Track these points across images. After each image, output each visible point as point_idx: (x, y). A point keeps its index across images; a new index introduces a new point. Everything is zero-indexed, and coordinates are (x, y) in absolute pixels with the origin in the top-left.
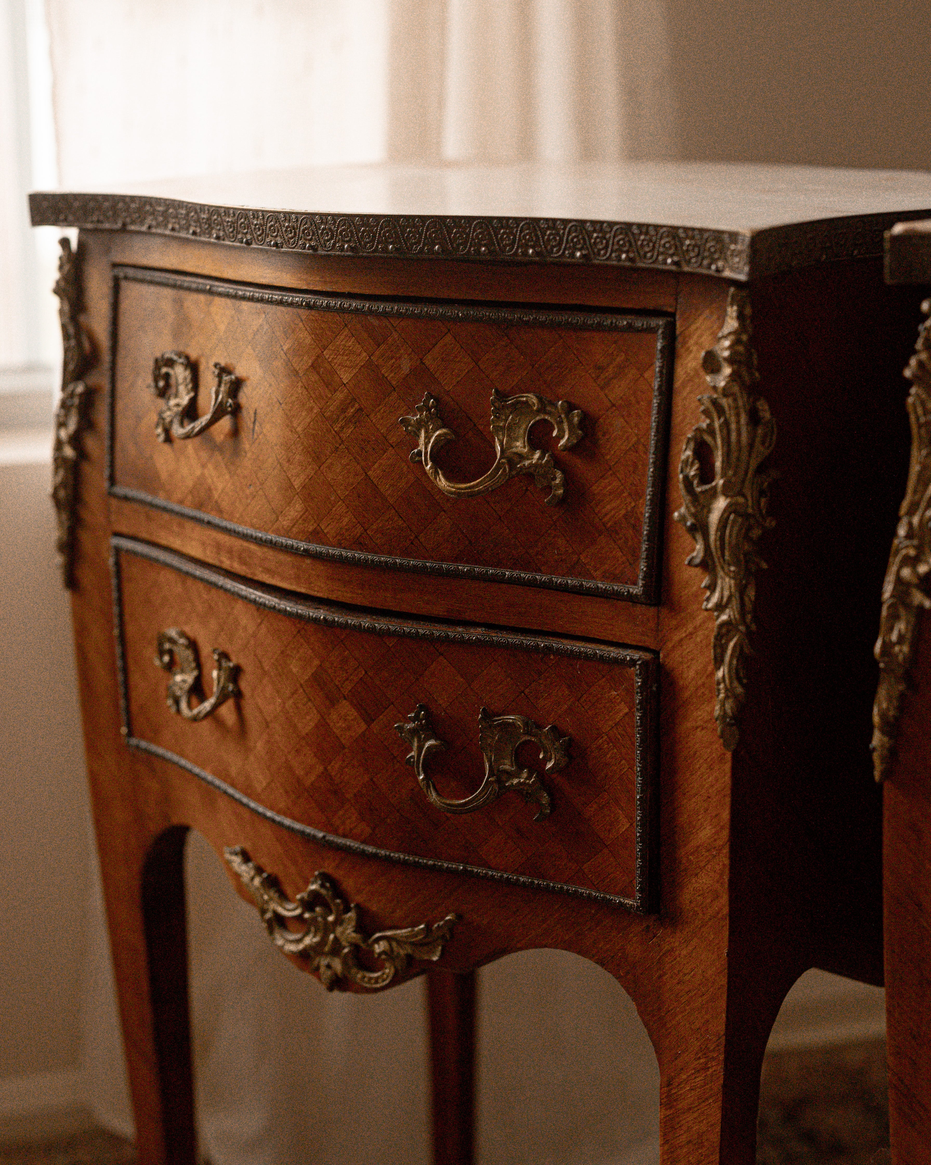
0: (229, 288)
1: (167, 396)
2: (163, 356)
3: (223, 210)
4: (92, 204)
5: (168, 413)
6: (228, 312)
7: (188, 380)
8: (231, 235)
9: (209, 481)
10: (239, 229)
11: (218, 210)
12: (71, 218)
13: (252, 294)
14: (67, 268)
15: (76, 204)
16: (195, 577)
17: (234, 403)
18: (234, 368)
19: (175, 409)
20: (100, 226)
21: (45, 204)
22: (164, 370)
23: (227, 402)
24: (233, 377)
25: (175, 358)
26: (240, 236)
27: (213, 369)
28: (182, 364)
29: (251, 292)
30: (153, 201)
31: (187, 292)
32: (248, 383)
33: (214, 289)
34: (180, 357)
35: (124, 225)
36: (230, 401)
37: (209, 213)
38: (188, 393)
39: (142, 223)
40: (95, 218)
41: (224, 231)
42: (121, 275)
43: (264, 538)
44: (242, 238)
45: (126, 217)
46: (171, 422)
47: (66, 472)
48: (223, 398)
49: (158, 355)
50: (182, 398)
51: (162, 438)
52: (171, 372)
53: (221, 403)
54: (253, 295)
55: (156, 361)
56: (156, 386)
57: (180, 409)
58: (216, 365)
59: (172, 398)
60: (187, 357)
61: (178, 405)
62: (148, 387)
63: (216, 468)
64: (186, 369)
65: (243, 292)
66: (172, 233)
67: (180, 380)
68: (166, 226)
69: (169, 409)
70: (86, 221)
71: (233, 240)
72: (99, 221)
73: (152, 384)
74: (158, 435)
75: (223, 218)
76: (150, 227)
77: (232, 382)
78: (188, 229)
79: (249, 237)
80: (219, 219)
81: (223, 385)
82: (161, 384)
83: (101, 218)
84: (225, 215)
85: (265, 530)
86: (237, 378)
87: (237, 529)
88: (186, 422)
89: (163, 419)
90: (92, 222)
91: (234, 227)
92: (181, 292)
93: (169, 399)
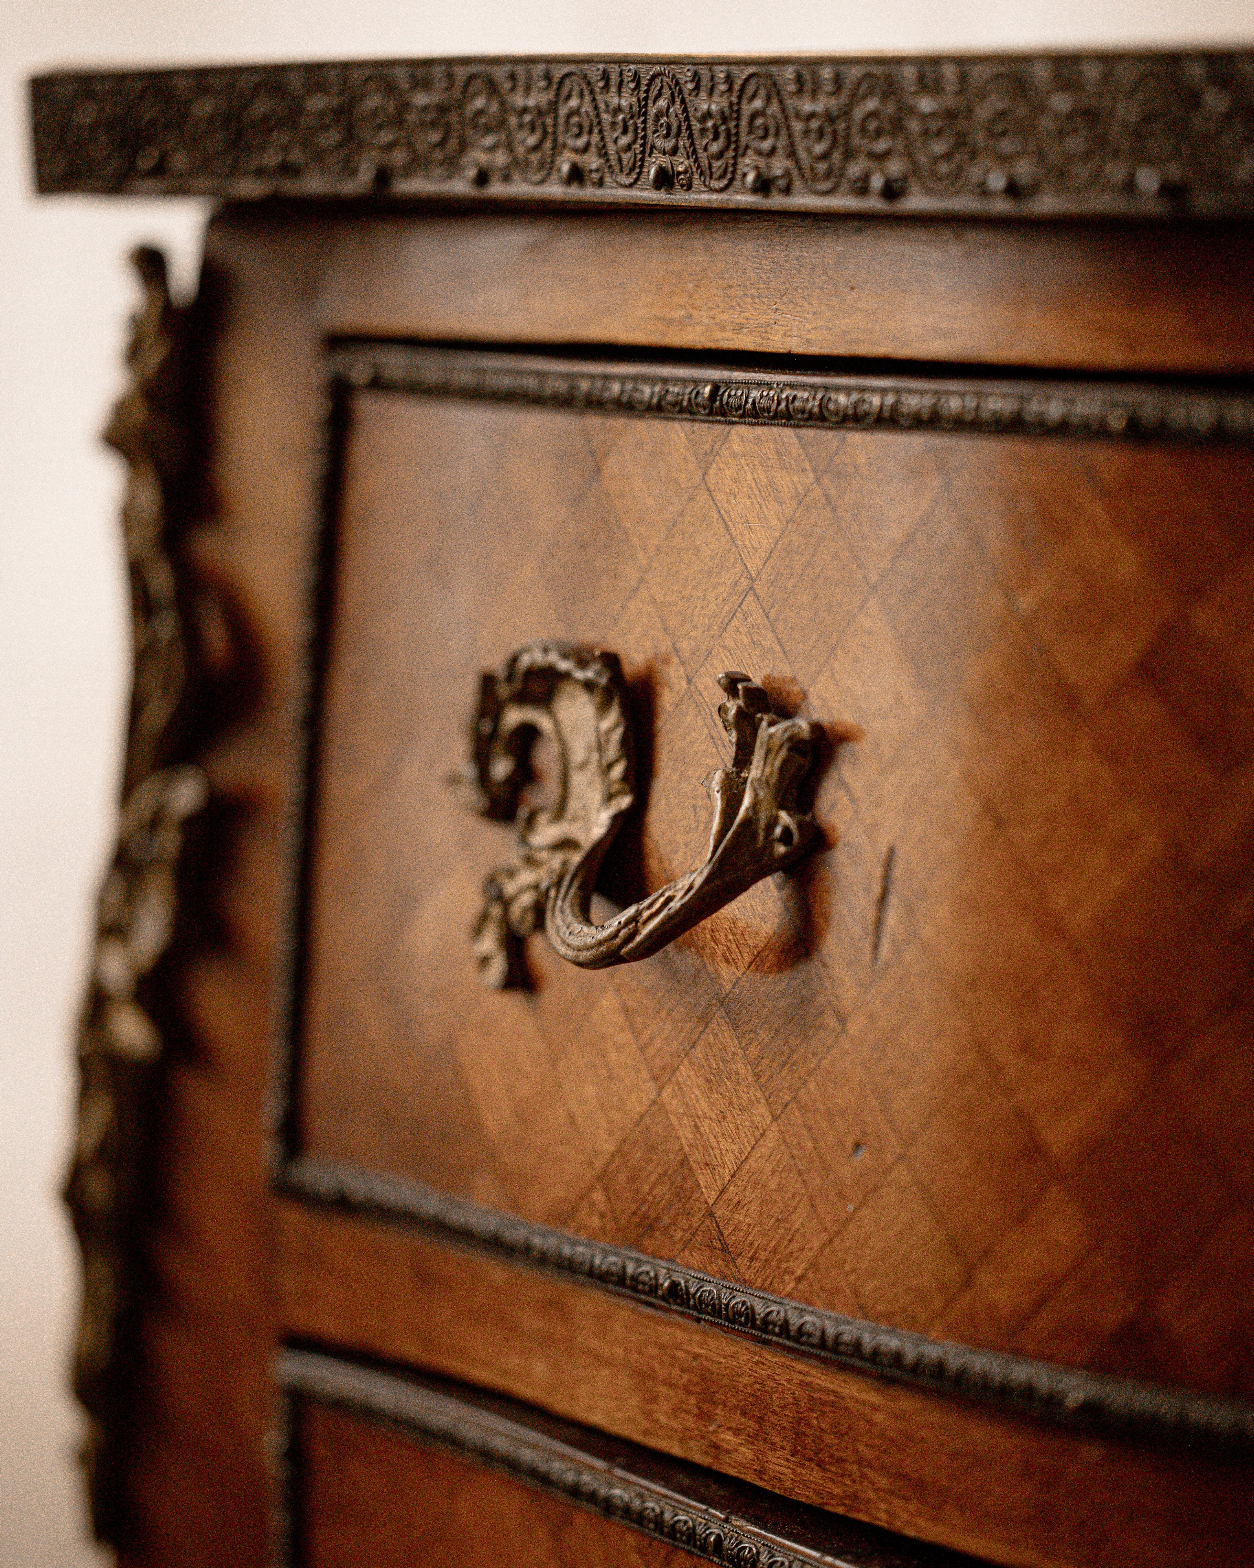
0: (792, 386)
1: (523, 813)
2: (514, 661)
3: (789, 72)
4: (261, 107)
5: (527, 877)
6: (784, 481)
7: (612, 750)
8: (822, 167)
9: (686, 1134)
10: (856, 140)
11: (769, 76)
12: (180, 161)
13: (890, 399)
14: (155, 356)
15: (203, 108)
16: (608, 1507)
17: (800, 825)
18: (805, 695)
19: (556, 861)
20: (290, 186)
21: (86, 115)
22: (514, 717)
23: (773, 821)
24: (802, 724)
25: (564, 665)
26: (855, 170)
27: (720, 696)
28: (589, 686)
29: (884, 391)
30: (500, 73)
31: (619, 422)
32: (863, 747)
33: (728, 396)
34: (582, 664)
35: (383, 177)
36: (784, 817)
37: (730, 89)
38: (609, 797)
39: (452, 164)
40: (271, 159)
41: (792, 154)
42: (360, 373)
43: (910, 1354)
44: (866, 178)
45: (390, 147)
46: (539, 911)
47: (119, 1108)
48: (755, 805)
49: (496, 663)
50: (584, 818)
51: (498, 967)
52: (545, 723)
53: (749, 823)
54: (894, 407)
55: (488, 682)
56: (483, 777)
57: (576, 858)
58: (732, 684)
59: (543, 818)
60: (611, 661)
61: (567, 844)
62: (453, 780)
63: (712, 1082)
64: (603, 708)
65: (855, 397)
66: (574, 192)
67: (579, 751)
68: (548, 166)
69: (530, 861)
70: (234, 171)
71: (826, 186)
72: (287, 169)
73: (468, 770)
74: (484, 961)
75: (790, 102)
76: (482, 178)
77: (796, 745)
78: (637, 167)
79: (895, 167)
80: (774, 108)
81: (757, 758)
82: (501, 768)
83: (296, 156)
84: (800, 91)
85: (912, 1323)
86: (817, 728)
87: (795, 1321)
88: (598, 906)
89: (506, 903)
90: (260, 172)
91: (835, 133)
92: (594, 421)
93: (531, 822)
